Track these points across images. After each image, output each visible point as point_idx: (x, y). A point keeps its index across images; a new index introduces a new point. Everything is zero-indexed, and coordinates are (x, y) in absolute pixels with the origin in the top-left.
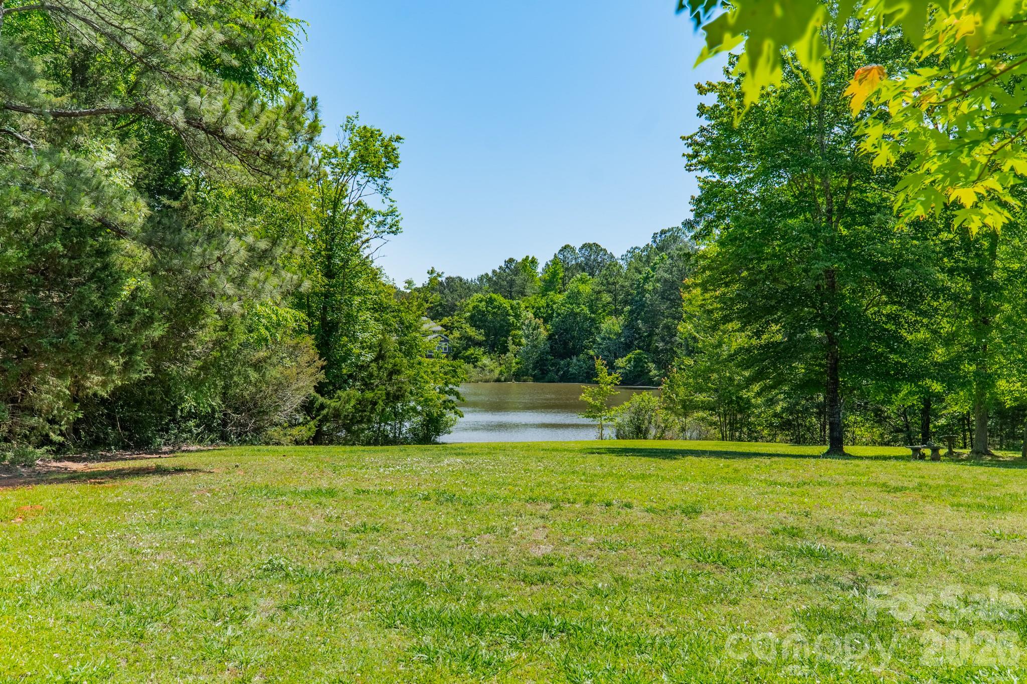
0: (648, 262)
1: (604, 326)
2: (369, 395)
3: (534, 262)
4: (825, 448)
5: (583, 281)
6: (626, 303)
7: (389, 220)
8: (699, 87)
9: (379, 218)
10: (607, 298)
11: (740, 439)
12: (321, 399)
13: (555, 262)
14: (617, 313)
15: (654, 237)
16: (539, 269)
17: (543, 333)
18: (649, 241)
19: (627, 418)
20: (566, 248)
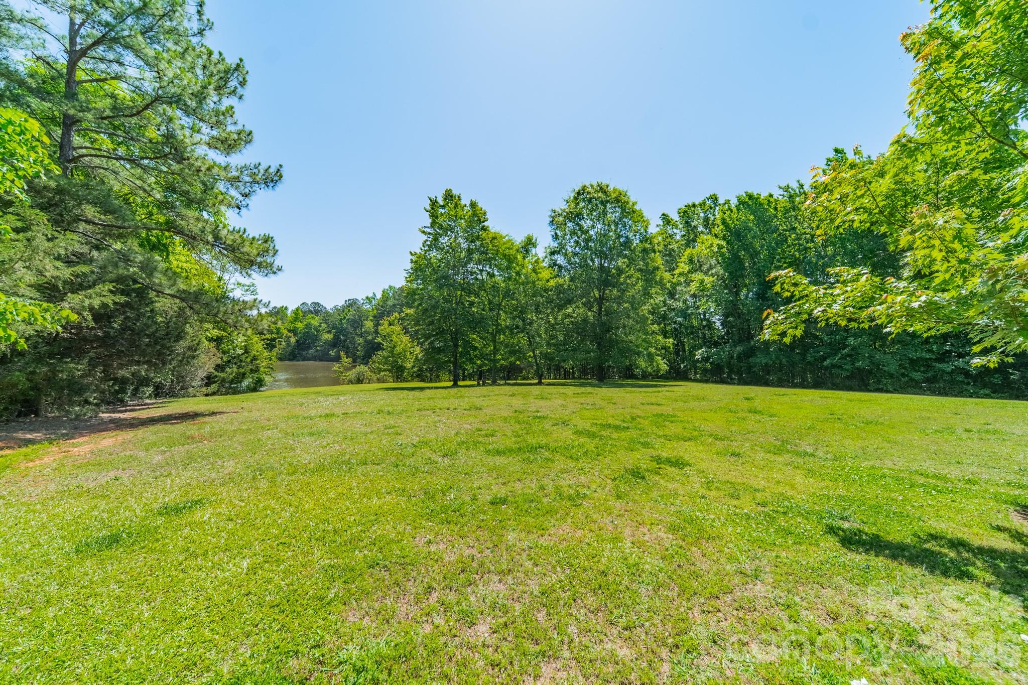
0: (343, 311)
1: (323, 338)
2: (241, 370)
3: (286, 308)
4: (452, 383)
5: (313, 318)
6: (333, 328)
7: (252, 289)
8: (411, 253)
9: (246, 288)
10: (324, 325)
11: (401, 382)
12: (216, 373)
13: (297, 309)
14: (329, 332)
15: (346, 301)
16: (289, 312)
17: (293, 340)
18: (344, 303)
19: (354, 375)
20: (304, 303)
